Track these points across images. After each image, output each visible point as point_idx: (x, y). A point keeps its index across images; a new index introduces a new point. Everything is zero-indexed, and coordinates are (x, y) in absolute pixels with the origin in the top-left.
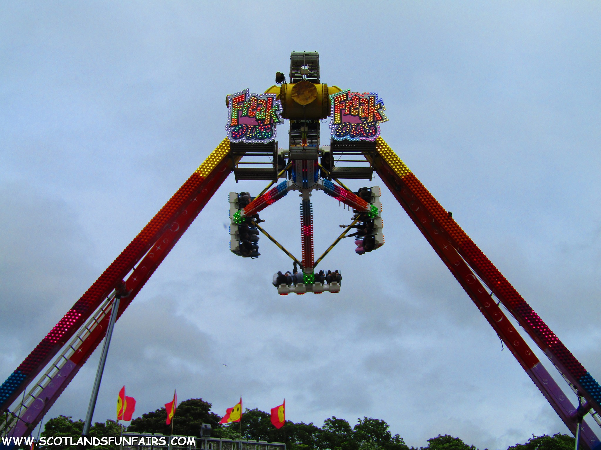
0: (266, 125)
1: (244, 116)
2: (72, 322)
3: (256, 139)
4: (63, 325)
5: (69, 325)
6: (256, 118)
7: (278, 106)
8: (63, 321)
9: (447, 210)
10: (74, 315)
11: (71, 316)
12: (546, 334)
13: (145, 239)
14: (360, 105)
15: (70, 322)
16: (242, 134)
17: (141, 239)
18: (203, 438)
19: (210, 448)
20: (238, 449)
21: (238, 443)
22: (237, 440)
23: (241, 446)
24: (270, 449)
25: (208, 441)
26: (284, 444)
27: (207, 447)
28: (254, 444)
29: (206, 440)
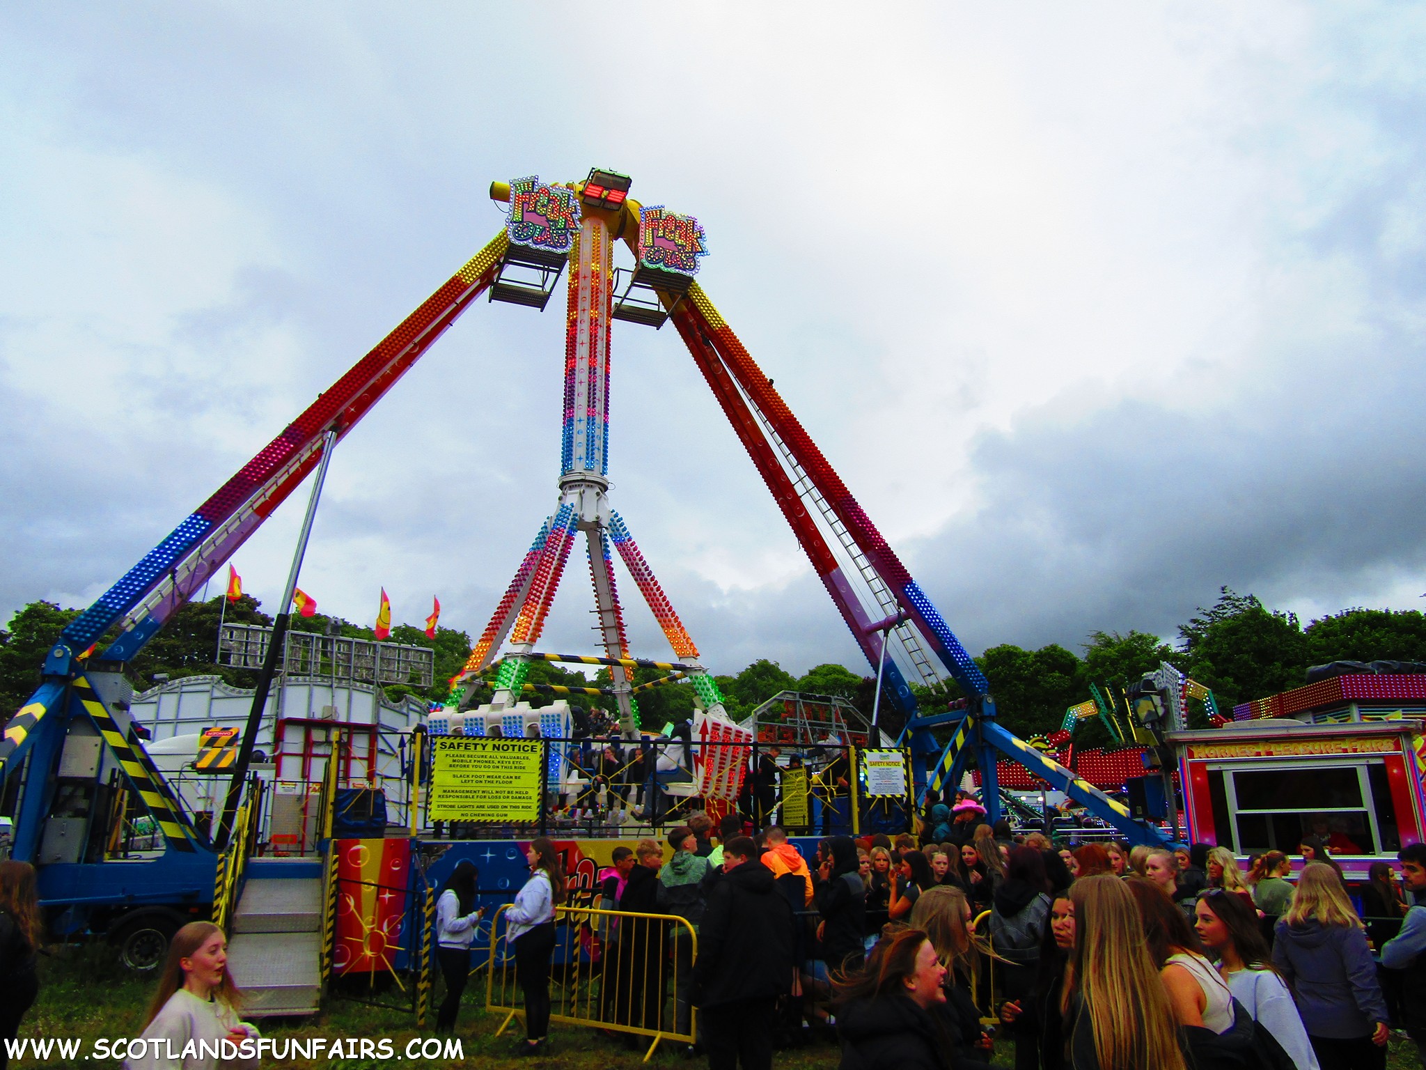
0: (559, 229)
1: (530, 211)
2: (280, 454)
3: (546, 245)
4: (267, 457)
5: (276, 458)
6: (547, 218)
7: (575, 207)
8: (267, 452)
9: (768, 377)
10: (283, 445)
11: (279, 446)
12: (872, 534)
13: (386, 354)
14: (676, 229)
15: (277, 454)
16: (528, 234)
17: (380, 353)
18: (331, 637)
19: (339, 649)
20: (375, 652)
21: (375, 646)
22: (374, 642)
23: (379, 649)
24: (414, 656)
25: (338, 641)
26: (432, 650)
27: (336, 649)
28: (395, 648)
29: (335, 638)
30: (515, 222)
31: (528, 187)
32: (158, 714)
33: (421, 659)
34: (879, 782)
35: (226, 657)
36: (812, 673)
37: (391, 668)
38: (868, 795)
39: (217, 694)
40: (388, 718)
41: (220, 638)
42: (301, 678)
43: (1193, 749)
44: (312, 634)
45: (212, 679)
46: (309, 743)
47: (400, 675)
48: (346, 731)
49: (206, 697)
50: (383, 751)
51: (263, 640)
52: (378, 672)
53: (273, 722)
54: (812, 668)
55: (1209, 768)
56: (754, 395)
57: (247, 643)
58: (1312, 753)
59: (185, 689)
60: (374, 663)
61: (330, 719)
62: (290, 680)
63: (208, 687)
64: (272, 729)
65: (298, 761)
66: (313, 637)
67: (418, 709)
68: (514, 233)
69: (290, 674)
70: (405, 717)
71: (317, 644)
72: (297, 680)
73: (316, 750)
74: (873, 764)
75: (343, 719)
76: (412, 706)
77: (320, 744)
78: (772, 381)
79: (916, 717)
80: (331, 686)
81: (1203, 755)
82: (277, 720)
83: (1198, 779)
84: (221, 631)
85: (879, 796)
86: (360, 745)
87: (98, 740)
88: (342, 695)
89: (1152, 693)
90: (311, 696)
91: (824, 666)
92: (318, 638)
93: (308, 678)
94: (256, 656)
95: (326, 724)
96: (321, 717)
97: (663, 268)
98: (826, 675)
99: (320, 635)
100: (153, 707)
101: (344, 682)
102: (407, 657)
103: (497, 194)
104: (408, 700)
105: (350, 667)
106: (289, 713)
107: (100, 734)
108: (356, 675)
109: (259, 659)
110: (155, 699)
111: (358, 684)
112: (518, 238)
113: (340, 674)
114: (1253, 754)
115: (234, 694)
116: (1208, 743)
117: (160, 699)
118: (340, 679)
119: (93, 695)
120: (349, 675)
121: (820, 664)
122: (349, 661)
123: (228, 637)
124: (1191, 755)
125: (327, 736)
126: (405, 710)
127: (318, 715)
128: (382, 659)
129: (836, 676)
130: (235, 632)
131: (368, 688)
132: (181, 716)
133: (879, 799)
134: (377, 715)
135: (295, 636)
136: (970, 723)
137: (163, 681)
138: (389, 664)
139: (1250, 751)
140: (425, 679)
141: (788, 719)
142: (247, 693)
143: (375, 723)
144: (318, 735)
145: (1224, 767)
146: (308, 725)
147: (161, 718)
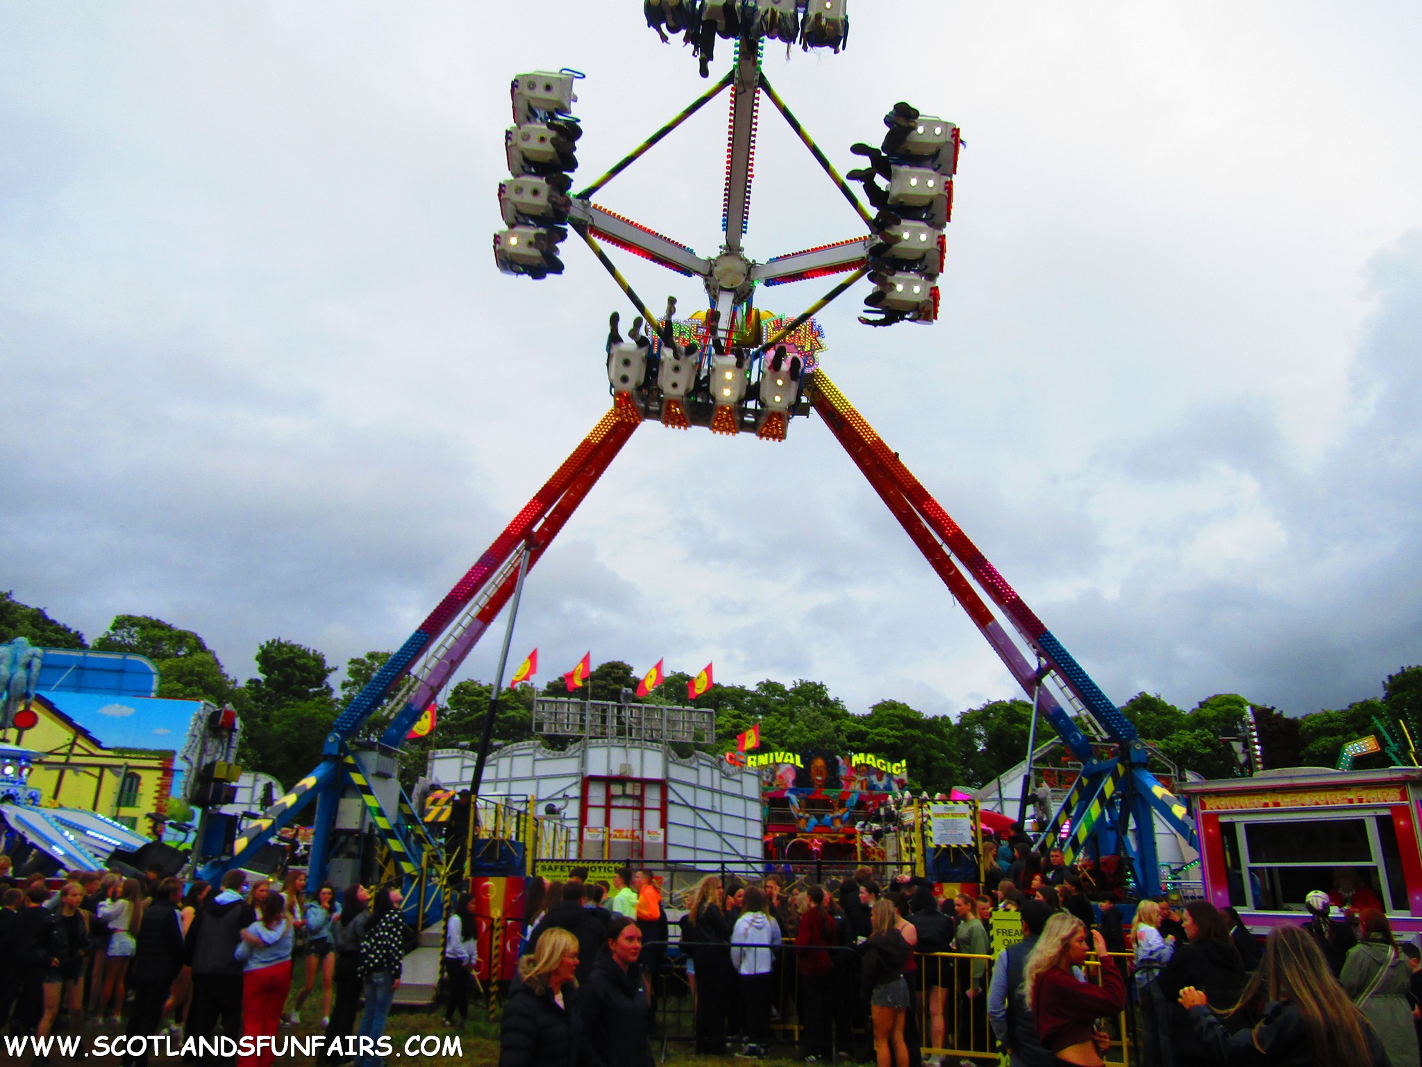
8: (468, 576)
9: (893, 451)
15: (475, 577)
18: (623, 704)
19: (632, 714)
20: (662, 715)
21: (661, 710)
22: (661, 706)
23: (666, 713)
24: (697, 717)
25: (630, 707)
26: (712, 710)
27: (628, 713)
28: (679, 711)
29: (627, 705)
32: (497, 774)
33: (704, 719)
34: (944, 832)
35: (540, 727)
36: (1201, 705)
37: (677, 728)
38: (932, 845)
39: (538, 756)
40: (676, 772)
41: (534, 710)
42: (600, 741)
43: (1205, 800)
44: (609, 702)
45: (534, 744)
46: (609, 797)
47: (686, 734)
48: (639, 785)
49: (530, 759)
50: (672, 802)
51: (568, 710)
52: (665, 733)
53: (579, 779)
54: (1202, 699)
55: (1222, 819)
57: (556, 713)
58: (1318, 804)
59: (516, 753)
60: (662, 723)
61: (625, 775)
62: (591, 743)
63: (531, 751)
64: (579, 785)
65: (602, 812)
66: (608, 705)
67: (709, 763)
69: (591, 738)
70: (695, 772)
71: (613, 711)
72: (597, 742)
73: (614, 803)
74: (938, 815)
75: (637, 775)
76: (702, 761)
77: (618, 797)
79: (1092, 764)
80: (625, 747)
81: (1214, 807)
82: (582, 777)
83: (1210, 830)
84: (535, 705)
85: (943, 846)
86: (653, 798)
87: (359, 801)
88: (635, 754)
89: (1232, 740)
90: (609, 756)
91: (1216, 696)
92: (613, 706)
93: (606, 740)
94: (563, 724)
95: (622, 780)
96: (618, 774)
98: (1218, 706)
99: (615, 703)
100: (494, 768)
101: (637, 742)
102: (691, 718)
104: (697, 756)
105: (641, 729)
106: (593, 771)
107: (361, 797)
108: (647, 735)
109: (565, 726)
110: (494, 762)
111: (649, 743)
113: (633, 735)
114: (1262, 804)
115: (550, 756)
116: (1219, 794)
117: (498, 762)
118: (634, 740)
119: (355, 769)
120: (641, 736)
121: (1212, 695)
122: (640, 723)
123: (541, 709)
124: (1203, 806)
125: (624, 790)
126: (695, 765)
127: (616, 771)
128: (668, 721)
129: (1229, 707)
130: (546, 704)
131: (657, 747)
132: (514, 775)
133: (944, 848)
134: (666, 771)
135: (594, 705)
136: (1121, 770)
137: (499, 747)
138: (675, 725)
139: (1256, 802)
140: (708, 737)
141: (1069, 763)
142: (560, 755)
143: (664, 778)
144: (616, 789)
145: (1235, 818)
146: (607, 781)
147: (513, 776)
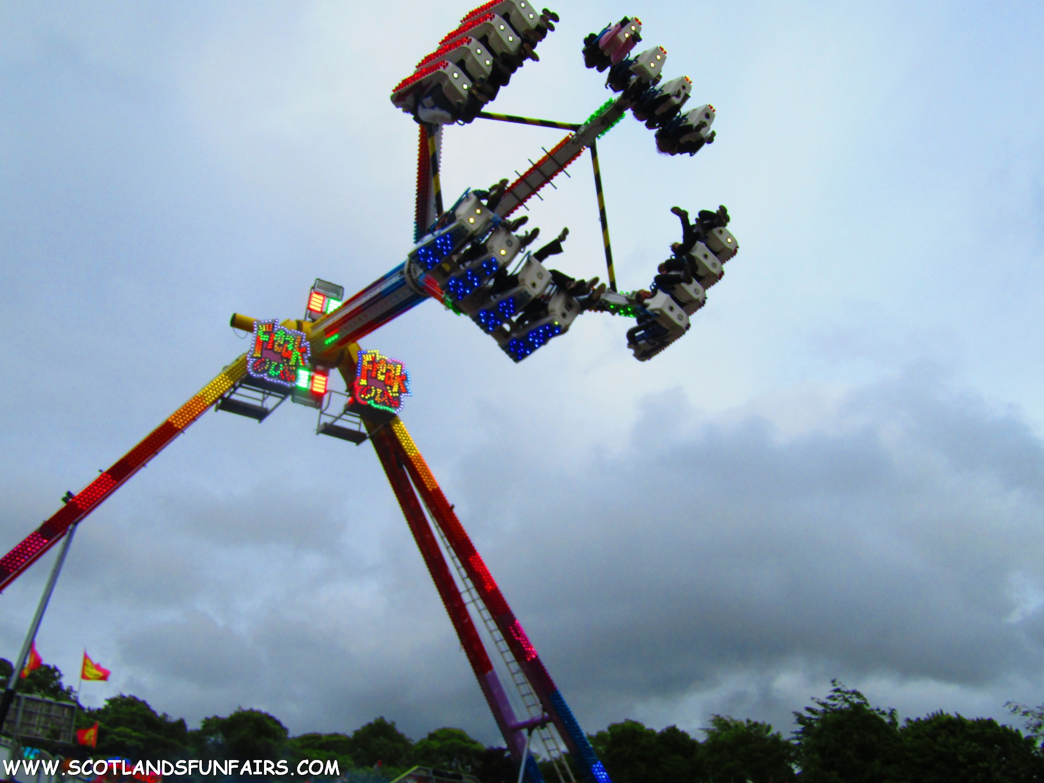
5: (30, 551)
10: (38, 540)
20: (18, 704)
21: (19, 698)
23: (23, 702)
24: (56, 711)
28: (38, 701)
30: (255, 358)
31: (269, 328)
37: (32, 722)
47: (40, 730)
52: (18, 726)
56: (436, 514)
60: (17, 715)
68: (253, 366)
78: (453, 507)
97: (373, 405)
102: (49, 711)
103: (237, 323)
112: (256, 371)
128: (25, 712)
131: (6, 742)
138: (31, 718)
